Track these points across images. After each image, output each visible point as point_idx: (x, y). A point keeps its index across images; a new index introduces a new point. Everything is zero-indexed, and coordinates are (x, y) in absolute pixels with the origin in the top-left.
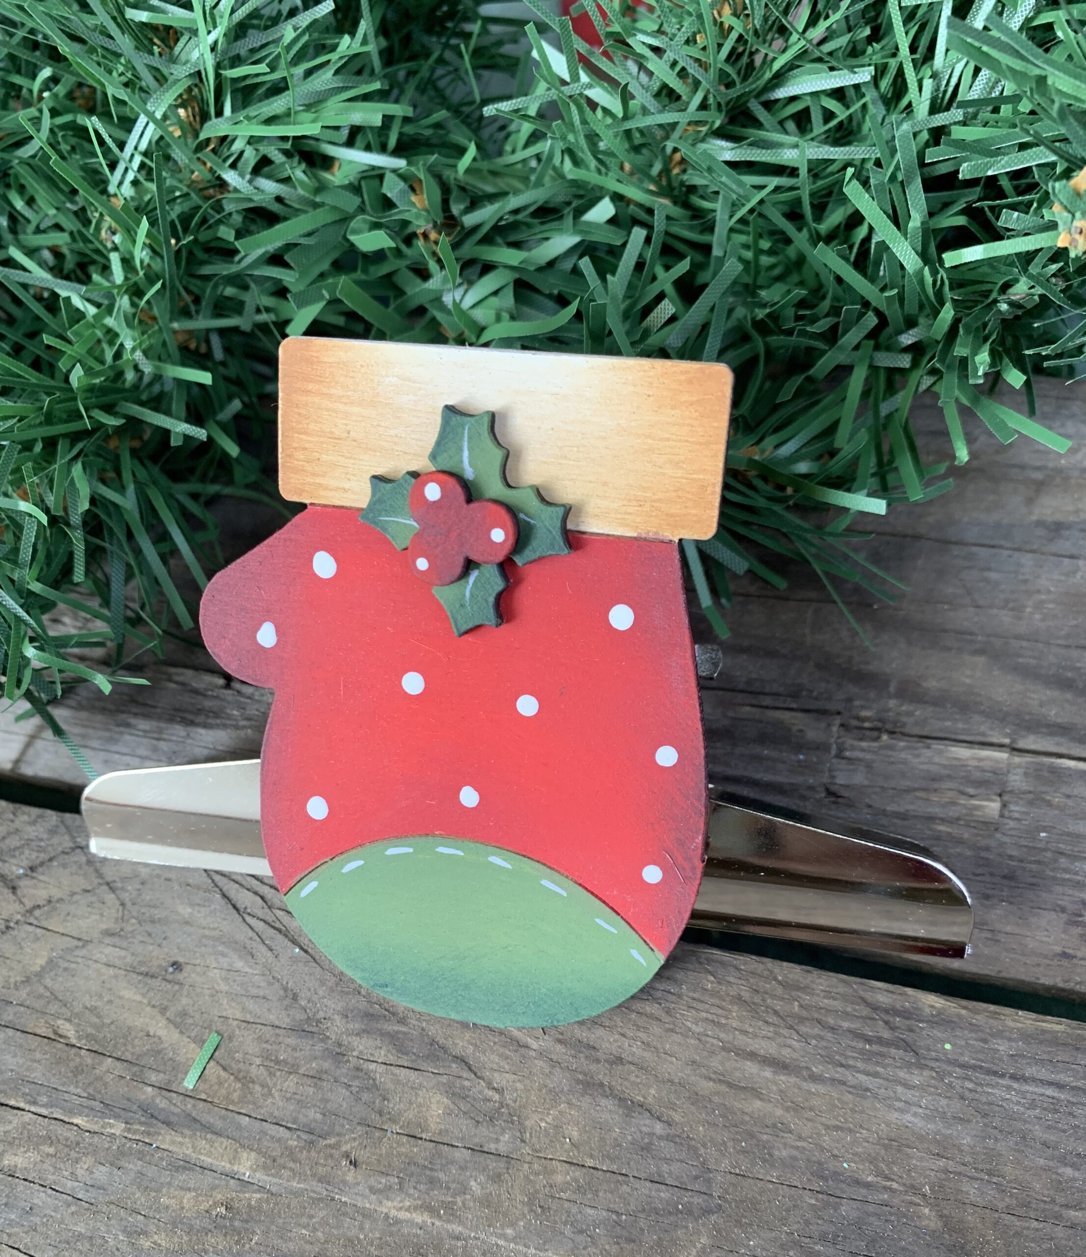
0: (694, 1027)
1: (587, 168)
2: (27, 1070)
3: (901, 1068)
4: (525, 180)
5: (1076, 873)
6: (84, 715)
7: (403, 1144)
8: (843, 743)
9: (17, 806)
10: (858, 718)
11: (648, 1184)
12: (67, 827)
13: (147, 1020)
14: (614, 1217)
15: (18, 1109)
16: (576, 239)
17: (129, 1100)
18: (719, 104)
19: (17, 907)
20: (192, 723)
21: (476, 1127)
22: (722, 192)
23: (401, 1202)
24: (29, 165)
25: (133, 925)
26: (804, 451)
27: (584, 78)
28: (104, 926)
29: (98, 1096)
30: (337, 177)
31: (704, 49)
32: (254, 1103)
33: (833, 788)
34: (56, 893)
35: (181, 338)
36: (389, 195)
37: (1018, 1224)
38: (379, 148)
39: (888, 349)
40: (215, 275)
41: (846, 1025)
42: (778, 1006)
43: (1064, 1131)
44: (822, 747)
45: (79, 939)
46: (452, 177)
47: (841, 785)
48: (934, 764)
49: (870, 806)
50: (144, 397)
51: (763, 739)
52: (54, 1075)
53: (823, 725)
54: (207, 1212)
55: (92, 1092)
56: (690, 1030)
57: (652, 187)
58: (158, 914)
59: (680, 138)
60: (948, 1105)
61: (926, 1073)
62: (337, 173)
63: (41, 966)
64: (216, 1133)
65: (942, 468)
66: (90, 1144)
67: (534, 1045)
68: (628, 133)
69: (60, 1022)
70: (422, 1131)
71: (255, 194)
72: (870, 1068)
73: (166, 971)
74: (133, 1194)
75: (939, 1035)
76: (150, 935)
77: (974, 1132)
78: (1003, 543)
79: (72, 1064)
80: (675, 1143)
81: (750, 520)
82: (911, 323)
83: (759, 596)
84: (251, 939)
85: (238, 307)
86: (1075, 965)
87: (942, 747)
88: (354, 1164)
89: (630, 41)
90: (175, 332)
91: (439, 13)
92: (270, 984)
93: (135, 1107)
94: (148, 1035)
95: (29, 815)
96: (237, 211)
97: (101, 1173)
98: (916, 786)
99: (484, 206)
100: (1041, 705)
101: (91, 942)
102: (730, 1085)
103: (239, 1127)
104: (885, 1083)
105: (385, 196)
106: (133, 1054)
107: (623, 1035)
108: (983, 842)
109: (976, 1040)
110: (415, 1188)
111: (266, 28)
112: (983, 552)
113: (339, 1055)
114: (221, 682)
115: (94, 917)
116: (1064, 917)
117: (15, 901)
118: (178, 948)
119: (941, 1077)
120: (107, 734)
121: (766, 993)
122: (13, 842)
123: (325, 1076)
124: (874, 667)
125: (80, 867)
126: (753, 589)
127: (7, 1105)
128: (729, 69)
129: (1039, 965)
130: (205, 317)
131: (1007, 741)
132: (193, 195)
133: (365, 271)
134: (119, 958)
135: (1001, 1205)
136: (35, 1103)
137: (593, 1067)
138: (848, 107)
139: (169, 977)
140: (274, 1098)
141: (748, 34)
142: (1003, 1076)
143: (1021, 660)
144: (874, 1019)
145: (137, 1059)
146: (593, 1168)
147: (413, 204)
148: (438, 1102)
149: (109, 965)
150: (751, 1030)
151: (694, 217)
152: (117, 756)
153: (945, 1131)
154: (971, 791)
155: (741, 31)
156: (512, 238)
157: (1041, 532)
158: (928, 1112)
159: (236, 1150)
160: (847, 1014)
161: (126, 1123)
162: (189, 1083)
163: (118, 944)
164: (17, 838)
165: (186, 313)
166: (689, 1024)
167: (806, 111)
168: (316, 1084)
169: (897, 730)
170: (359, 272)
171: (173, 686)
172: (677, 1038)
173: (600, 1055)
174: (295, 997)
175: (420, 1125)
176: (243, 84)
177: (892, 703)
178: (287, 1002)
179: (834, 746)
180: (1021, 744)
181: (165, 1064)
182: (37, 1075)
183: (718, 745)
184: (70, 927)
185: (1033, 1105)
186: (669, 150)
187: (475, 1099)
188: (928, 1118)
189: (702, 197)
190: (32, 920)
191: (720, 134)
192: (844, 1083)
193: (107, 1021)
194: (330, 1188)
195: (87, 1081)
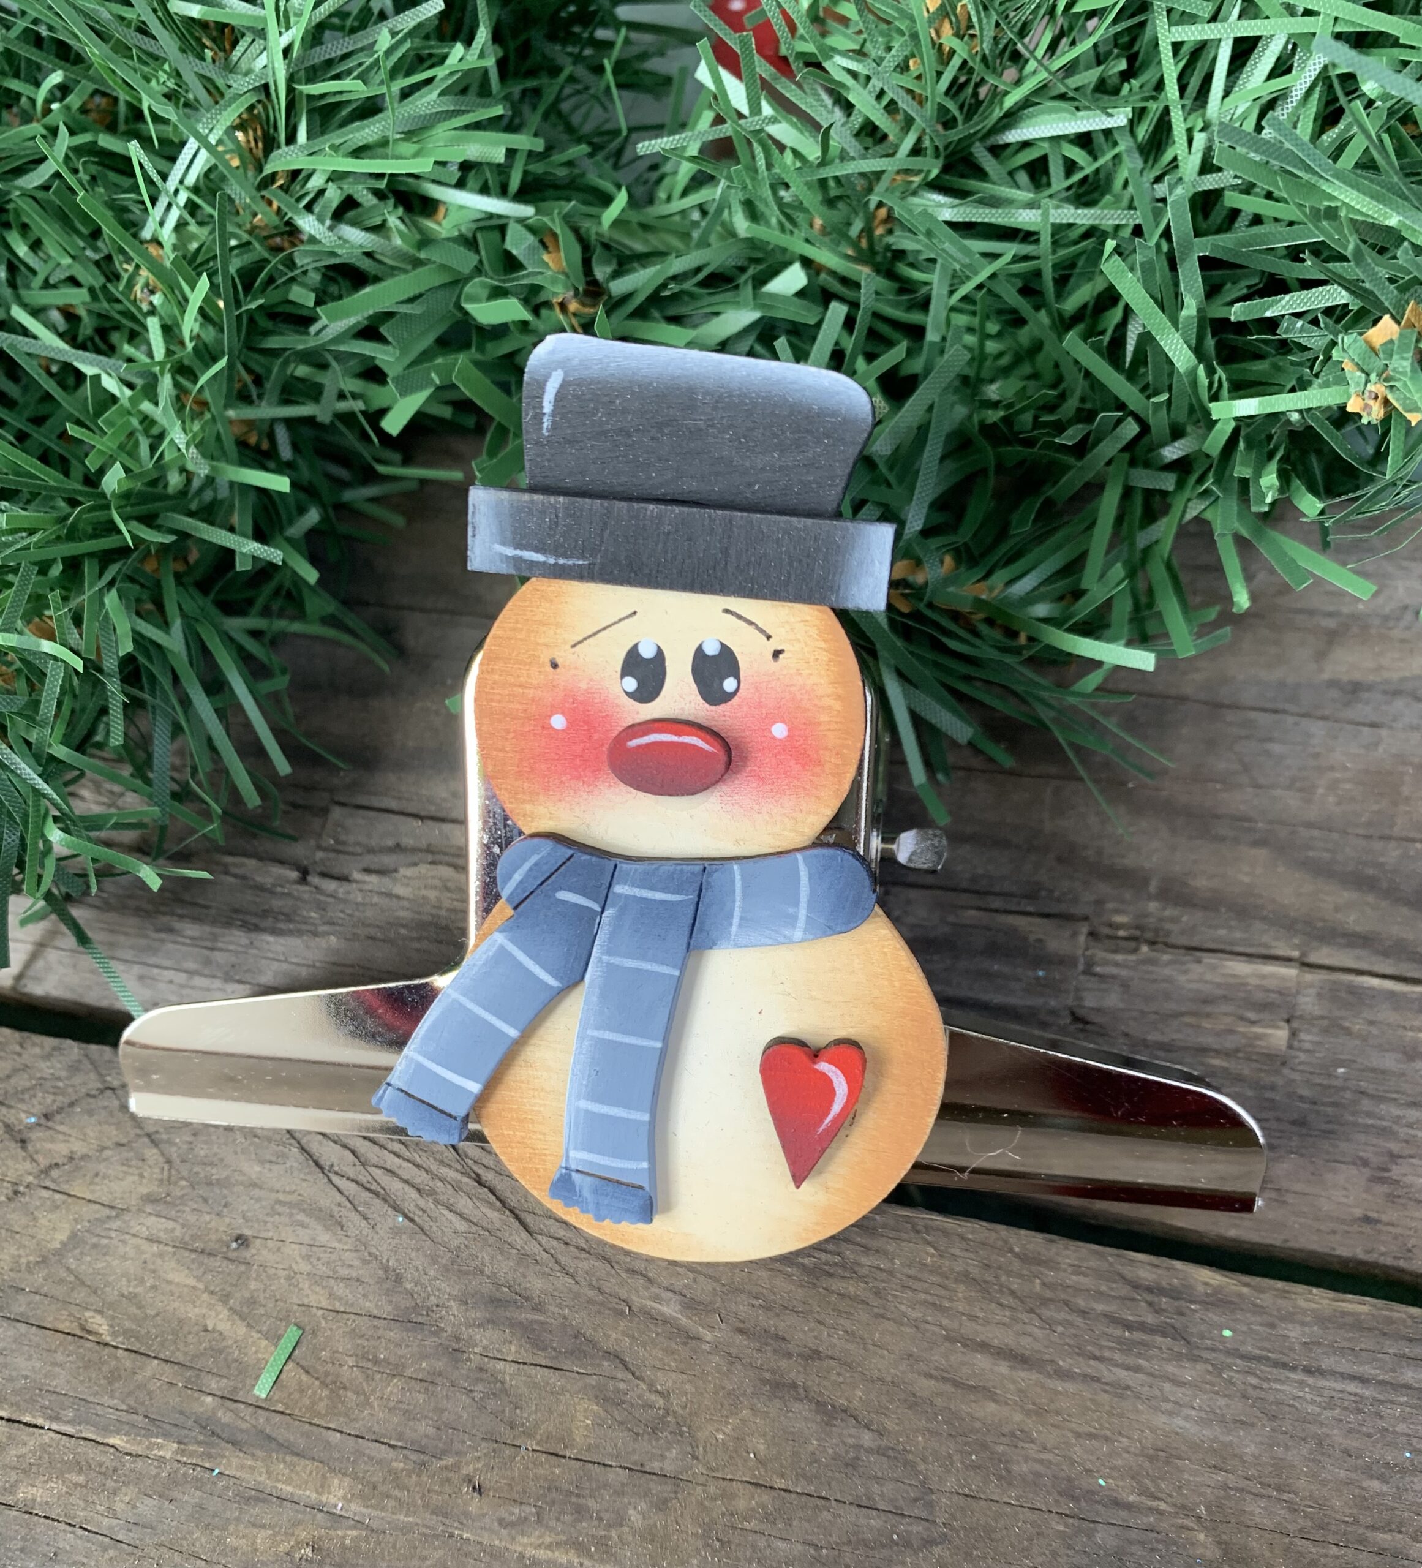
0: (910, 1312)
1: (768, 224)
2: (46, 1376)
3: (1170, 1360)
4: (685, 236)
5: (1381, 1118)
6: (111, 916)
7: (541, 1464)
8: (1092, 956)
9: (26, 1034)
10: (1111, 925)
11: (855, 1510)
12: (92, 1063)
13: (204, 1311)
14: (812, 1552)
15: (35, 1426)
16: (755, 315)
17: (182, 1413)
18: (937, 148)
19: (28, 1165)
20: (257, 928)
21: (635, 1440)
22: (940, 261)
23: (539, 1537)
24: (34, 198)
25: (182, 1188)
26: (1042, 589)
27: (767, 110)
28: (144, 1190)
29: (141, 1410)
30: (443, 227)
31: (919, 77)
32: (347, 1415)
33: (1081, 1012)
34: (79, 1148)
35: (237, 430)
36: (514, 252)
37: (1313, 1550)
38: (499, 190)
39: (1147, 465)
40: (285, 350)
41: (1100, 1307)
42: (1015, 1284)
43: (1369, 1436)
44: (1065, 961)
45: (112, 1207)
46: (593, 230)
47: (1093, 1009)
48: (1206, 982)
49: (1126, 1035)
50: (194, 506)
51: (993, 950)
52: (82, 1382)
53: (1067, 934)
54: (288, 1554)
55: (132, 1403)
56: (904, 1315)
57: (850, 252)
58: (216, 1173)
59: (887, 190)
60: (1227, 1406)
61: (1200, 1366)
62: (444, 223)
63: (62, 1243)
64: (297, 1455)
65: (1212, 613)
66: (132, 1471)
67: (708, 1336)
68: (823, 182)
69: (87, 1314)
70: (566, 1447)
71: (340, 246)
72: (1131, 1361)
73: (228, 1247)
74: (191, 1533)
75: (1216, 1318)
76: (206, 1201)
77: (1258, 1439)
78: (1288, 707)
79: (105, 1368)
80: (889, 1457)
81: (973, 674)
82: (1177, 433)
83: (983, 771)
84: (339, 1205)
85: (314, 392)
86: (1379, 1232)
87: (1213, 961)
88: (479, 1490)
89: (827, 65)
90: (231, 422)
91: (563, 14)
92: (365, 1262)
93: (190, 1423)
94: (206, 1330)
95: (42, 1047)
96: (316, 269)
97: (147, 1507)
98: (1183, 1009)
99: (634, 270)
100: (1337, 909)
101: (127, 1210)
102: (956, 1384)
103: (328, 1445)
104: (1149, 1379)
105: (508, 254)
106: (186, 1354)
107: (820, 1322)
108: (1268, 1079)
109: (1261, 1325)
110: (558, 1520)
111: (353, 31)
112: (1263, 718)
113: (456, 1352)
114: (294, 875)
115: (130, 1179)
116: (1367, 1172)
117: (24, 1159)
118: (244, 1217)
119: (1218, 1370)
120: (143, 942)
121: (1000, 1268)
122: (22, 1081)
123: (438, 1380)
124: (1130, 861)
125: (111, 1114)
126: (976, 762)
127: (19, 1422)
128: (951, 106)
129: (1334, 1232)
130: (270, 404)
131: (1296, 954)
132: (257, 245)
133: (481, 349)
134: (166, 1230)
135: (1292, 1528)
136: (57, 1418)
137: (784, 1364)
138: (1095, 159)
139: (232, 1255)
140: (372, 1407)
141: (974, 61)
142: (1294, 1369)
143: (1311, 854)
144: (1133, 1300)
145: (191, 1361)
146: (785, 1491)
147: (546, 264)
148: (585, 1410)
149: (151, 1241)
150: (981, 1315)
151: (902, 291)
152: (156, 971)
153: (1222, 1438)
154: (1252, 1015)
155: (965, 56)
156: (672, 312)
157: (1334, 693)
158: (1203, 1414)
159: (324, 1476)
160: (1101, 1293)
161: (179, 1443)
162: (261, 1390)
163: (164, 1213)
164: (26, 1076)
165: (244, 398)
166: (903, 1308)
167: (1044, 160)
168: (427, 1389)
169: (1160, 939)
170: (473, 350)
171: (231, 880)
172: (890, 1326)
173: (791, 1347)
174: (399, 1279)
175: (562, 1440)
176: (323, 102)
177: (1153, 906)
178: (389, 1285)
179: (1082, 960)
180: (1313, 958)
181: (229, 1367)
182: (60, 1381)
183: (936, 958)
184: (100, 1192)
185: (1330, 1404)
186: (872, 206)
187: (632, 1405)
188: (1203, 1422)
189: (912, 265)
190: (48, 1183)
191: (936, 186)
192: (1098, 1380)
193: (151, 1312)
194: (447, 1522)
195: (126, 1390)
